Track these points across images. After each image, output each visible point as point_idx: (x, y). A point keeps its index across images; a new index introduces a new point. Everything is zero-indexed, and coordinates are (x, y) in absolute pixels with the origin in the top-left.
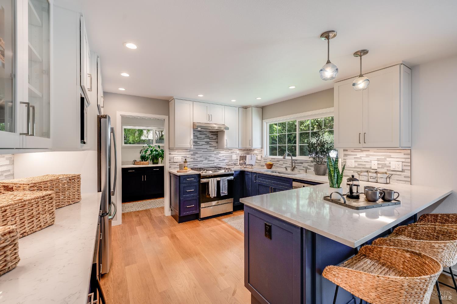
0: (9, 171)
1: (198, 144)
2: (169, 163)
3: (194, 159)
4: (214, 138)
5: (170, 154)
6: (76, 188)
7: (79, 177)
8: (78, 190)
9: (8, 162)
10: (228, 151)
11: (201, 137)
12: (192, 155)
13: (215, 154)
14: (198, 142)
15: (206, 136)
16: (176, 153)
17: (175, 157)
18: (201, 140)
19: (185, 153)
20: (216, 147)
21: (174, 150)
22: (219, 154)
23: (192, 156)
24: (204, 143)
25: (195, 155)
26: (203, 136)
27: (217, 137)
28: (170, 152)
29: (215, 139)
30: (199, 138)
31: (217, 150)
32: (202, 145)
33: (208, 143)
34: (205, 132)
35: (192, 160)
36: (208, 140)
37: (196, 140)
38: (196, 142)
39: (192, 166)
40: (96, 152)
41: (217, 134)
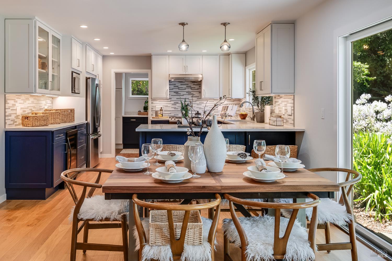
0: (51, 106)
1: (179, 95)
2: (152, 111)
3: (175, 108)
4: (196, 88)
5: (152, 103)
6: (72, 115)
7: (74, 110)
8: (73, 116)
9: (50, 102)
10: (214, 102)
11: (182, 88)
12: (173, 104)
13: (198, 104)
14: (179, 93)
15: (187, 87)
16: (157, 102)
17: (156, 106)
18: (182, 91)
19: (166, 103)
20: (198, 97)
21: (156, 100)
22: (202, 104)
23: (173, 106)
24: (185, 93)
25: (176, 105)
26: (185, 86)
27: (200, 87)
28: (153, 102)
29: (198, 89)
30: (180, 88)
31: (200, 100)
32: (183, 95)
33: (189, 93)
34: (187, 83)
35: (173, 109)
36: (190, 90)
37: (177, 90)
38: (177, 92)
39: (173, 115)
40: (85, 98)
41: (197, 84)
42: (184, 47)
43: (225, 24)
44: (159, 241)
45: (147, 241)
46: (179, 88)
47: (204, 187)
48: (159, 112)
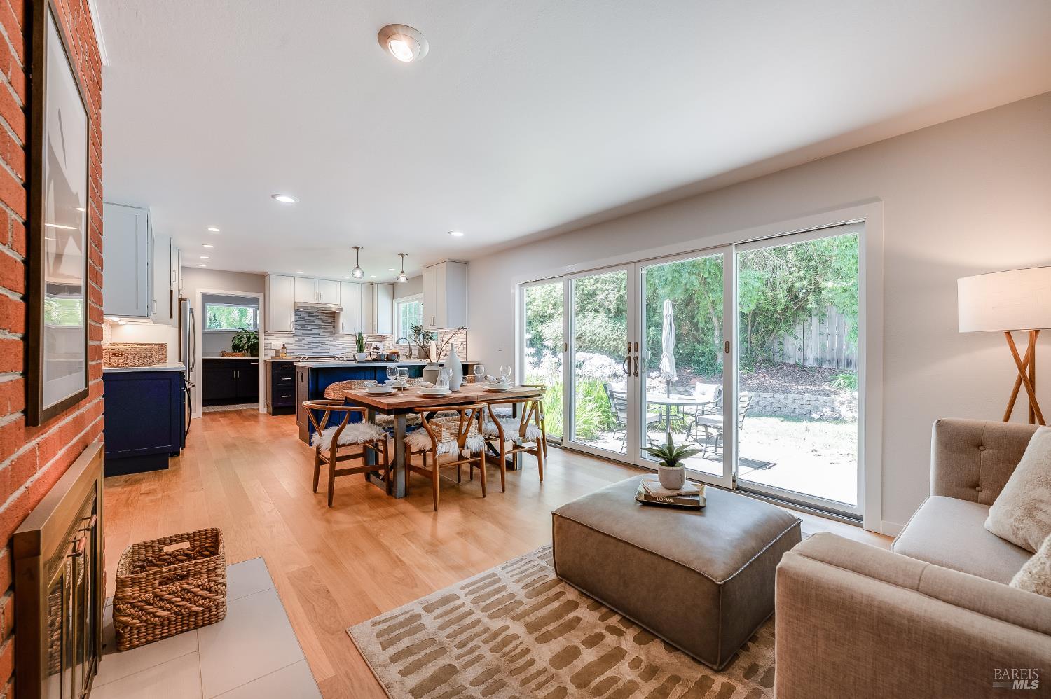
1: (306, 329)
2: (264, 350)
3: (300, 346)
4: (330, 321)
10: (344, 338)
11: (310, 320)
12: (297, 341)
13: (331, 341)
14: (306, 326)
15: (317, 319)
16: (273, 338)
17: (273, 343)
18: (310, 323)
20: (333, 332)
21: (271, 334)
22: (335, 341)
23: (296, 343)
24: (314, 327)
25: (301, 342)
26: (314, 318)
27: (334, 319)
30: (307, 321)
31: (333, 335)
32: (312, 330)
33: (320, 327)
34: (316, 314)
35: (297, 347)
36: (320, 323)
37: (304, 323)
38: (303, 326)
39: (296, 354)
40: (177, 329)
41: (333, 316)
42: (358, 273)
43: (402, 255)
44: (449, 439)
45: (440, 440)
46: (305, 320)
47: (466, 397)
48: (281, 351)
